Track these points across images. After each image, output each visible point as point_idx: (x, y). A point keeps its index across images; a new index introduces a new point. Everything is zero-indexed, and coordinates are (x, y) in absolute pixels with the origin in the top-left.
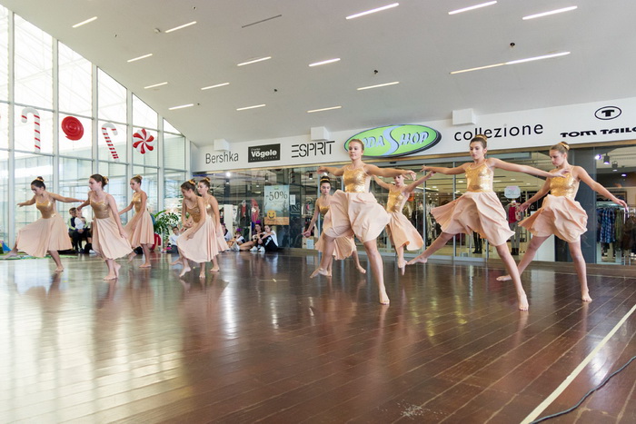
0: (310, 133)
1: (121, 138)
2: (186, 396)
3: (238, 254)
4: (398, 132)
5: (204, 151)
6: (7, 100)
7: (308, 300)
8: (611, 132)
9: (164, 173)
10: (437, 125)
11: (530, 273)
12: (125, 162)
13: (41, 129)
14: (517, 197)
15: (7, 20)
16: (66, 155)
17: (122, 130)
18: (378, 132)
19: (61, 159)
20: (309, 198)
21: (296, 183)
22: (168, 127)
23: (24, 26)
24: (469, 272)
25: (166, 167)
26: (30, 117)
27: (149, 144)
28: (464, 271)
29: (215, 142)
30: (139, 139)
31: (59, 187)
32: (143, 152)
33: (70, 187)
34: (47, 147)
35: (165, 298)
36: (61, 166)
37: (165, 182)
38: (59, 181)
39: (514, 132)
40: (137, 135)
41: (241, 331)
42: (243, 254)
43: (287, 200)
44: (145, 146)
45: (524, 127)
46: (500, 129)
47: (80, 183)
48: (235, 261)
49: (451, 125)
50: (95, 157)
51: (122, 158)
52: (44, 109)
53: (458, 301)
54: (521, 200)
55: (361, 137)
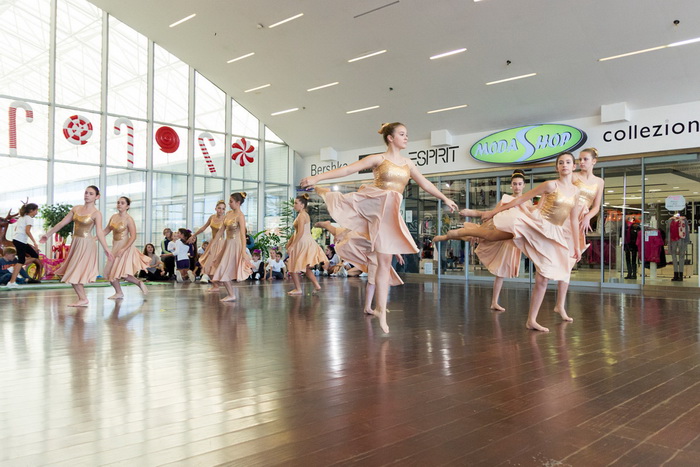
0: (430, 138)
1: (218, 150)
2: (288, 442)
3: (346, 280)
4: (535, 133)
5: (310, 162)
6: (99, 110)
7: (426, 334)
9: (265, 188)
10: (583, 123)
11: (697, 303)
12: (222, 175)
13: (135, 141)
14: (681, 209)
15: (101, 22)
16: (160, 169)
17: (220, 140)
18: (510, 134)
19: (155, 174)
20: (428, 214)
21: (413, 196)
22: (270, 135)
23: (119, 28)
24: (620, 302)
25: (268, 181)
26: (124, 128)
27: (250, 155)
28: (614, 300)
29: (322, 151)
30: (240, 150)
31: (152, 206)
32: (242, 164)
33: (164, 206)
34: (140, 162)
35: (263, 330)
36: (154, 182)
37: (265, 198)
38: (152, 199)
39: (678, 129)
40: (236, 146)
41: (348, 369)
42: (352, 280)
44: (244, 157)
45: (690, 123)
46: (659, 127)
47: (174, 200)
48: (342, 289)
49: (600, 123)
50: (191, 172)
51: (219, 172)
52: (138, 119)
53: (606, 336)
54: (686, 213)
55: (490, 140)
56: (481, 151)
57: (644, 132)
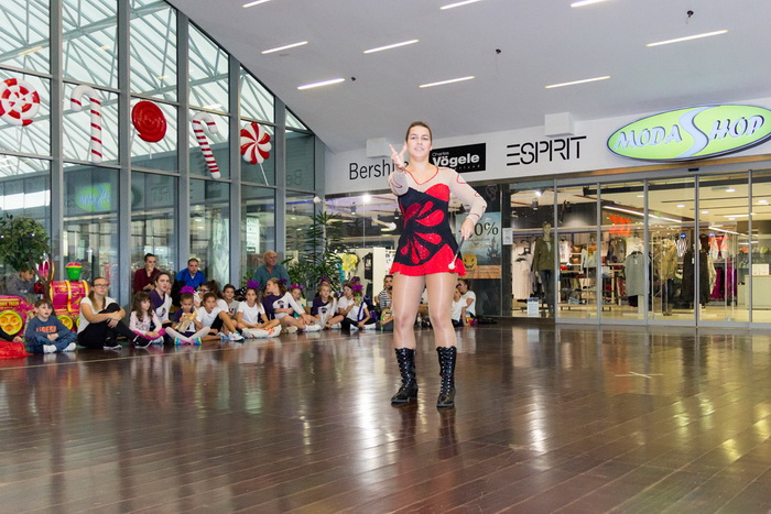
4: (708, 117)
5: (346, 159)
9: (285, 197)
17: (221, 124)
18: (669, 119)
27: (263, 147)
29: (369, 143)
32: (255, 162)
40: (245, 133)
43: (498, 237)
44: (257, 151)
50: (182, 171)
51: (223, 172)
55: (639, 127)
56: (624, 143)
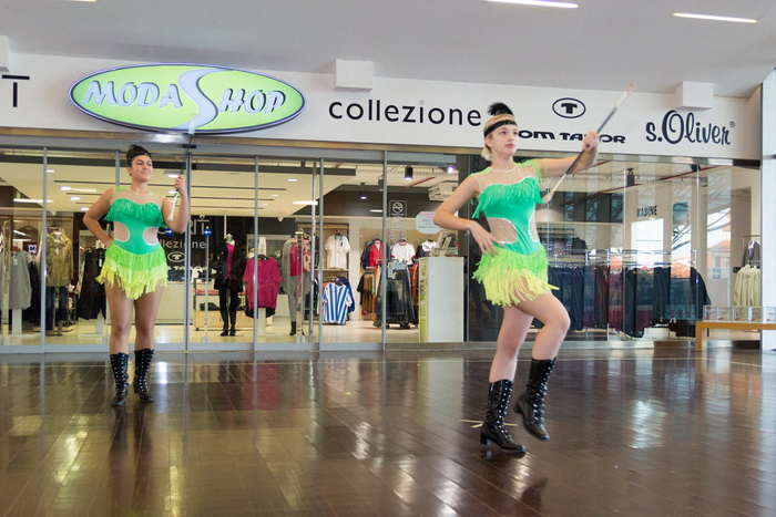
8: (572, 138)
39: (436, 116)
45: (451, 111)
46: (412, 109)
57: (390, 113)
